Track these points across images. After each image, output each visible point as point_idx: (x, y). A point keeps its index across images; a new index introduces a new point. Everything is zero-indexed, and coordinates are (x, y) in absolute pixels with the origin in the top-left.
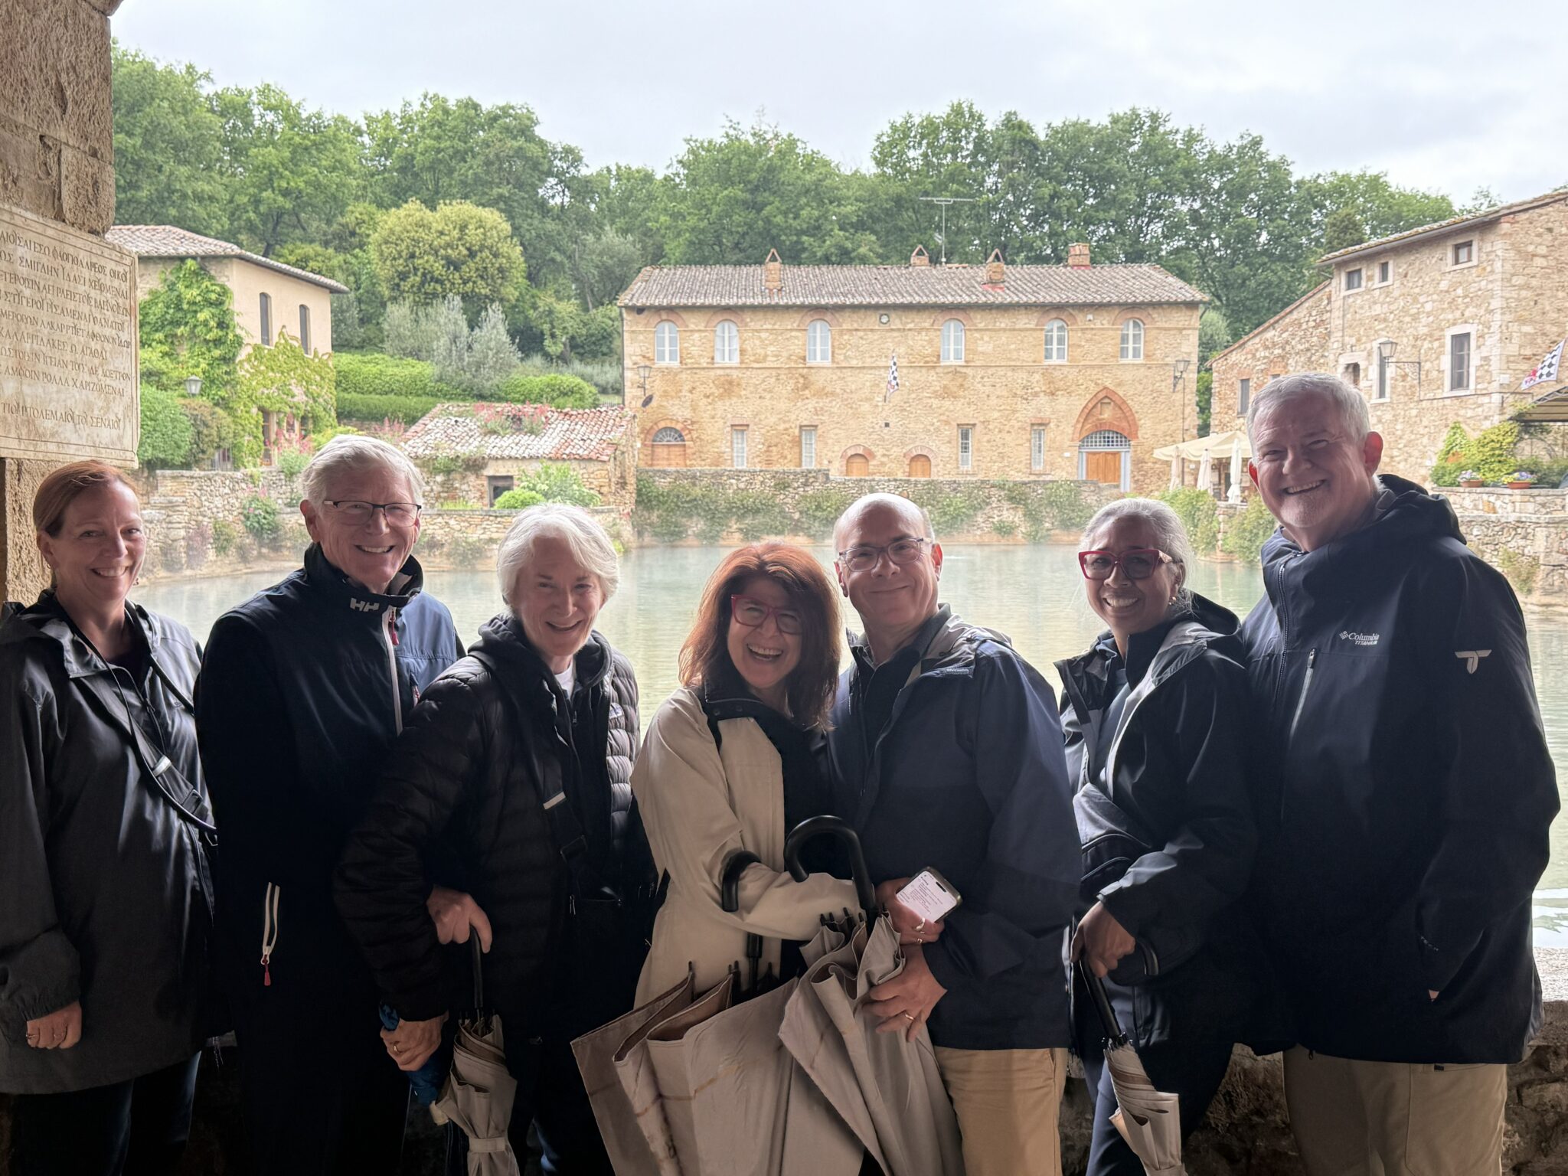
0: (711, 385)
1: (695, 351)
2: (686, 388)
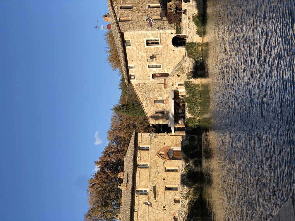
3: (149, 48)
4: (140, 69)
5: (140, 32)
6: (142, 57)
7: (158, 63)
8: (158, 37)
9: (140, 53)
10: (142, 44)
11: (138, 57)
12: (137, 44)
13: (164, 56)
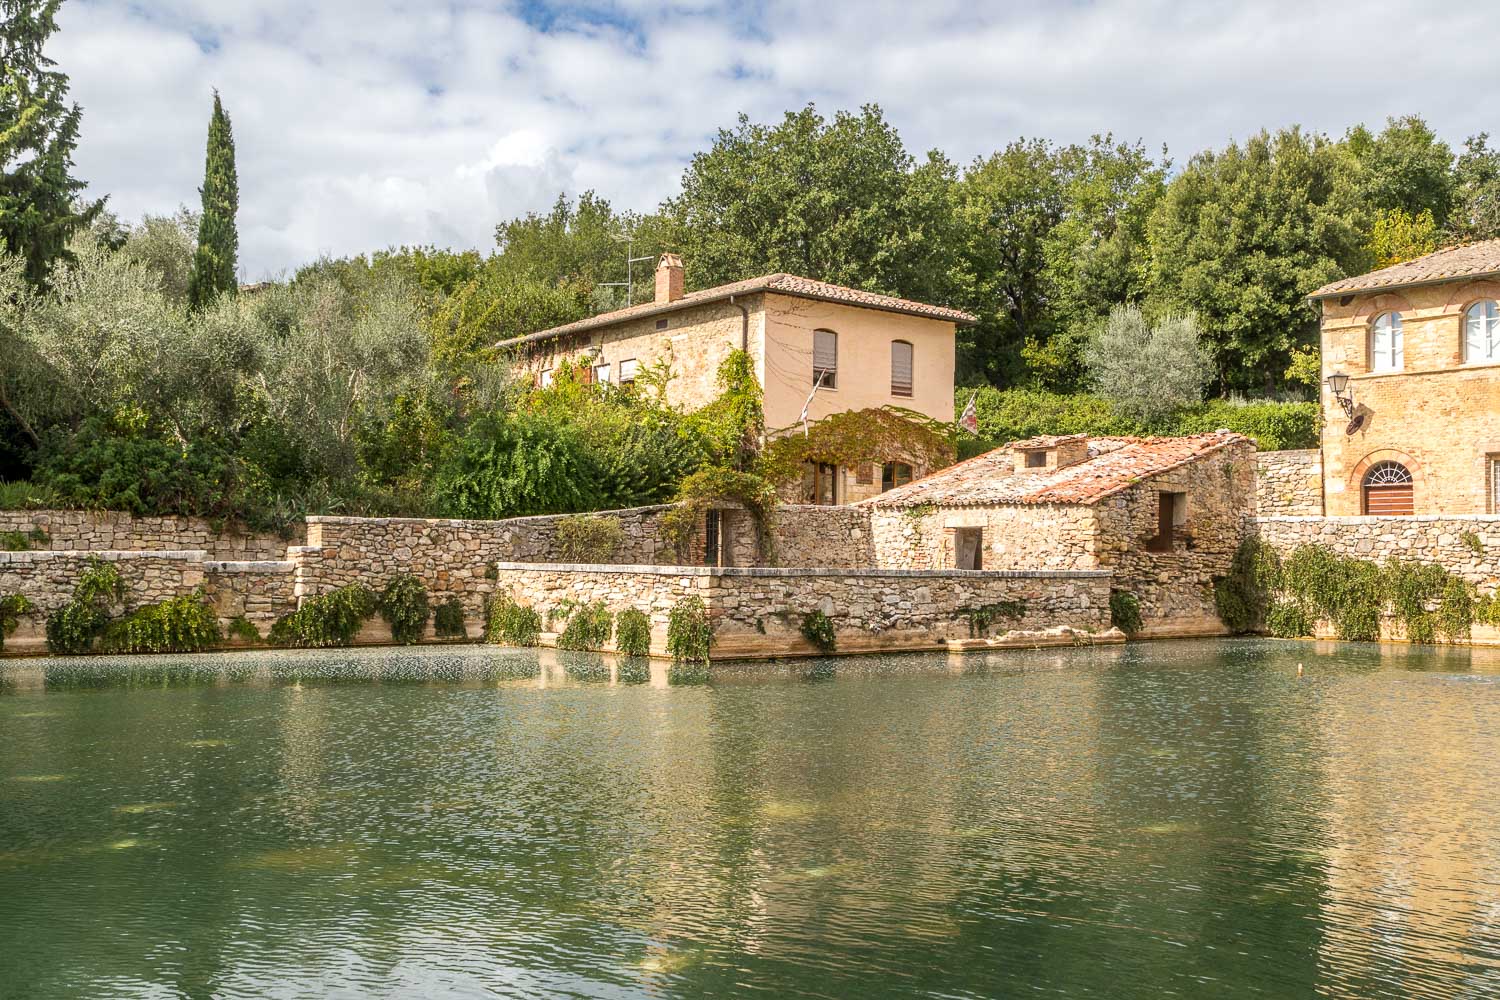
0: (1454, 395)
1: (1427, 349)
2: (1413, 403)
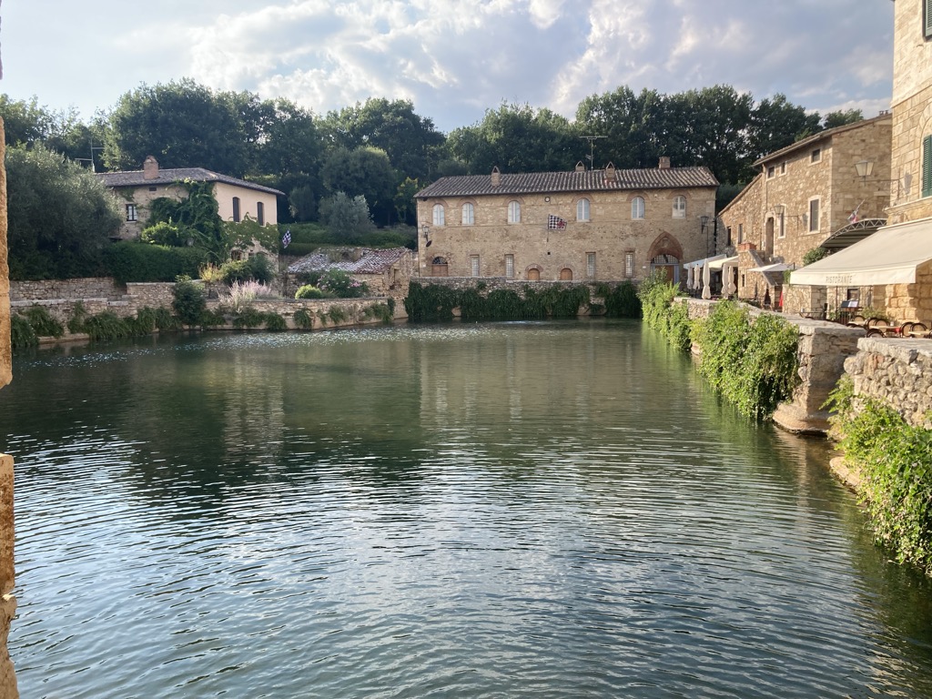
0: (460, 235)
1: (452, 218)
2: (448, 237)
3: (807, 207)
4: (781, 188)
5: (830, 183)
6: (796, 192)
7: (787, 230)
8: (821, 227)
9: (801, 186)
10: (813, 189)
11: (796, 183)
12: (814, 177)
13: (795, 243)
